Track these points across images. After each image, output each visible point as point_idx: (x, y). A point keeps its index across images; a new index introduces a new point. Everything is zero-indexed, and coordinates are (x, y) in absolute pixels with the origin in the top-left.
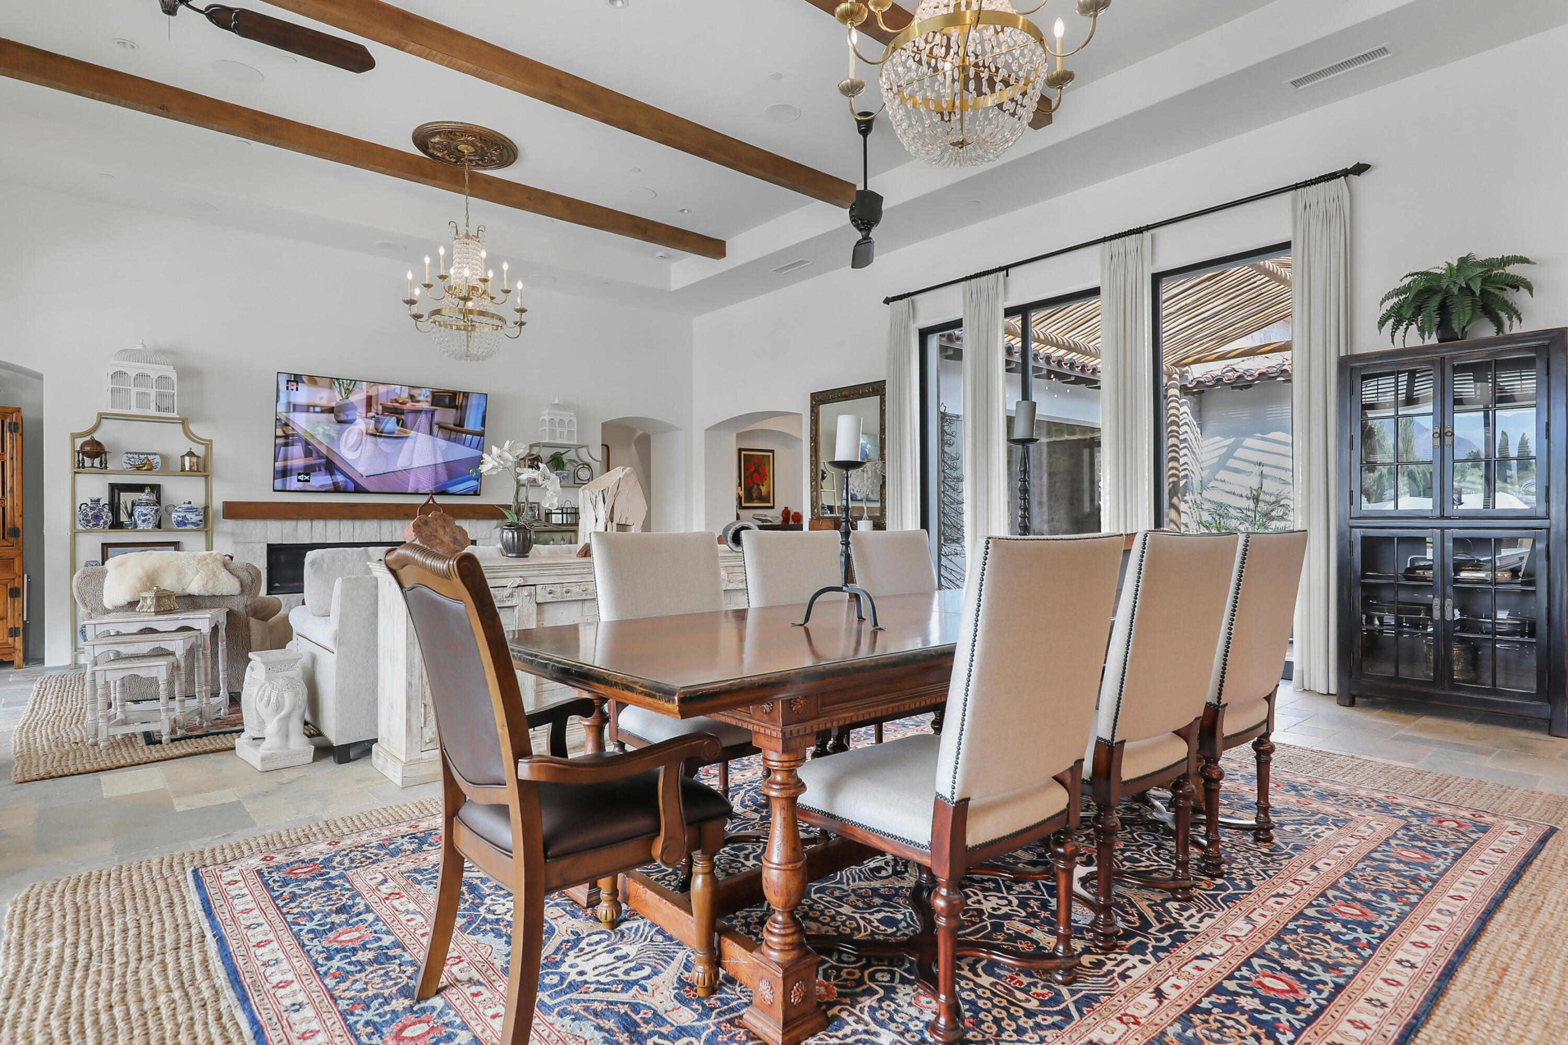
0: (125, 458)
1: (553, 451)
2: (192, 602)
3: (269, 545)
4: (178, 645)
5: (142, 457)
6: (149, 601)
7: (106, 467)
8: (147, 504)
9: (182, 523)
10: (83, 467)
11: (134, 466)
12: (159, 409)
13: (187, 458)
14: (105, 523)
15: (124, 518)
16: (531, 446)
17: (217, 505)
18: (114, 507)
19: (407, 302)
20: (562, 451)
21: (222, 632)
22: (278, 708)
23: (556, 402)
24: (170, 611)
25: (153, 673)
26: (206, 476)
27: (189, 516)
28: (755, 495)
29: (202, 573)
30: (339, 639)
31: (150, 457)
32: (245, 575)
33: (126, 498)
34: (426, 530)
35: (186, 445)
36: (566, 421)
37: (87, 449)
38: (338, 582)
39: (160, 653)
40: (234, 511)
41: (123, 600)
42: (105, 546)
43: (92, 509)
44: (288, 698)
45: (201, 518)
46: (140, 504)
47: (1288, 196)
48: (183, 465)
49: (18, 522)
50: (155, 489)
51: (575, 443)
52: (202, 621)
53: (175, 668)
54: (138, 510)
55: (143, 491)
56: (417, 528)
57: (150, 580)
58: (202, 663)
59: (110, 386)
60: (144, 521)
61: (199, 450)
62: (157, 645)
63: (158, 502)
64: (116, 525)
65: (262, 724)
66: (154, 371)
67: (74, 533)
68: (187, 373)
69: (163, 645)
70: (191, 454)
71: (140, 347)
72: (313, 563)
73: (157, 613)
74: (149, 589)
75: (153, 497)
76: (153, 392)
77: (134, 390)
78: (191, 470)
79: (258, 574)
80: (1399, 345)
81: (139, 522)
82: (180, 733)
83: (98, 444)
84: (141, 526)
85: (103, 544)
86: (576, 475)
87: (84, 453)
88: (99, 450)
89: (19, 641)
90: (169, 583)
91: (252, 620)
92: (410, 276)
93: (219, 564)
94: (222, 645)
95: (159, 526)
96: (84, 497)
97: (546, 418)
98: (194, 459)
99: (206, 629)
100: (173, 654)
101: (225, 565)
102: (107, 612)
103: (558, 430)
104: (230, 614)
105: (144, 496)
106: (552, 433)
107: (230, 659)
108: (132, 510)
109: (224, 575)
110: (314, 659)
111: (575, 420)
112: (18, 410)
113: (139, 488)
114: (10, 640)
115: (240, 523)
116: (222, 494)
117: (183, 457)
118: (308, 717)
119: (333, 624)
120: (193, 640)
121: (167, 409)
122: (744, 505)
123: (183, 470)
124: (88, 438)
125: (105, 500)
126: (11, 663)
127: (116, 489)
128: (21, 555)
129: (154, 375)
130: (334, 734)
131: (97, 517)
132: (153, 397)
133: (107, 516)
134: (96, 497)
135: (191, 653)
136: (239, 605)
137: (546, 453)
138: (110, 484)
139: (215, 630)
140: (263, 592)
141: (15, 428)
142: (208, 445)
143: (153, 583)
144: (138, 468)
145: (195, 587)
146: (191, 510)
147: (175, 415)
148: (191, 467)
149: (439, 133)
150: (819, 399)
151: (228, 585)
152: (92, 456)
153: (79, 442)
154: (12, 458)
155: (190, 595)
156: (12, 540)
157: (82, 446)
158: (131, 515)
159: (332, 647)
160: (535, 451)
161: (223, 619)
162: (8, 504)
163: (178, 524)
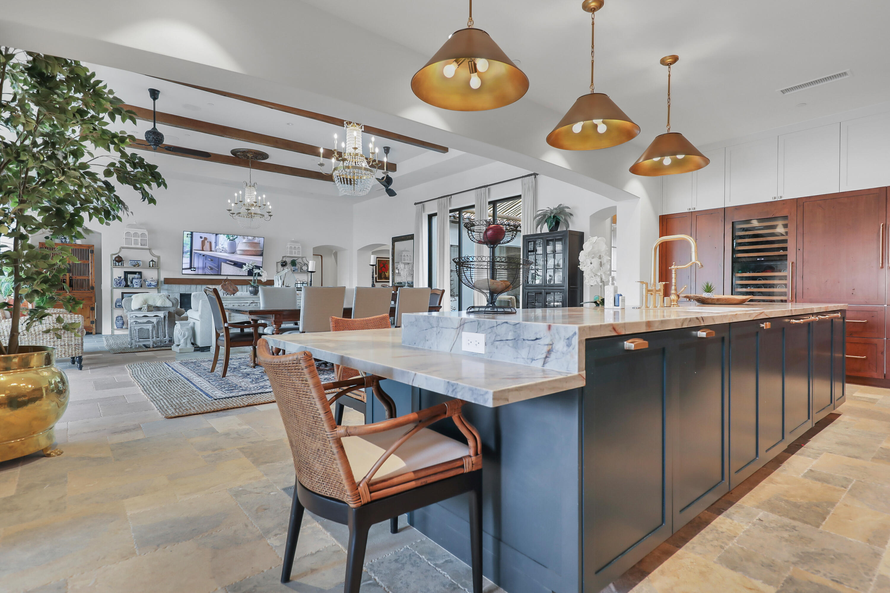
0: (129, 262)
1: (292, 259)
2: (158, 309)
3: (181, 294)
4: (155, 320)
5: (136, 262)
6: (145, 307)
7: (123, 266)
8: (137, 279)
9: (150, 285)
10: (116, 265)
11: (133, 265)
12: (141, 245)
13: (151, 262)
14: (123, 285)
15: (129, 283)
16: (283, 257)
17: (162, 279)
18: (126, 279)
19: (228, 210)
20: (295, 259)
21: (167, 318)
22: (184, 336)
23: (293, 240)
24: (151, 311)
25: (148, 327)
26: (158, 269)
27: (152, 283)
28: (383, 277)
29: (161, 300)
30: (201, 317)
31: (139, 262)
32: (174, 301)
33: (130, 276)
34: (225, 287)
35: (151, 258)
36: (297, 247)
37: (117, 259)
38: (201, 301)
39: (149, 322)
40: (168, 281)
41: (137, 308)
42: (123, 293)
43: (119, 280)
44: (187, 334)
45: (156, 284)
46: (135, 279)
47: (520, 180)
48: (150, 265)
49: (94, 284)
50: (140, 273)
51: (300, 256)
52: (161, 314)
53: (154, 327)
54: (134, 281)
55: (136, 274)
56: (222, 286)
57: (145, 302)
58: (161, 326)
59: (125, 237)
60: (136, 285)
61: (155, 259)
62: (149, 320)
63: (141, 278)
64: (127, 286)
65: (179, 340)
66: (140, 232)
67: (113, 288)
68: (151, 232)
69: (150, 320)
70: (152, 261)
71: (135, 223)
72: (194, 296)
73: (148, 311)
74: (145, 304)
75: (139, 276)
76: (139, 239)
77: (133, 238)
78: (153, 266)
79: (178, 300)
80: (539, 232)
81: (135, 285)
82: (155, 346)
83: (121, 257)
84: (135, 286)
85: (122, 293)
86: (301, 269)
87: (116, 261)
88: (120, 259)
89: (94, 325)
90: (151, 303)
91: (176, 315)
92: (229, 201)
93: (166, 297)
94: (167, 322)
95: (141, 286)
96: (116, 276)
97: (289, 246)
98: (154, 263)
99: (162, 316)
100: (153, 323)
101: (168, 298)
102: (132, 311)
103: (293, 251)
104: (169, 313)
105: (136, 276)
106: (291, 252)
107: (169, 327)
108: (132, 280)
109: (167, 300)
110: (194, 323)
111: (300, 247)
112: (93, 246)
113: (135, 273)
114: (91, 325)
115: (170, 285)
116: (164, 275)
117: (150, 262)
118: (192, 341)
119: (199, 313)
120: (158, 319)
121: (144, 245)
122: (377, 280)
123: (150, 266)
124: (117, 255)
125: (123, 277)
126: (91, 333)
127: (126, 273)
128: (95, 296)
129: (140, 233)
130: (200, 343)
131: (120, 283)
132: (139, 241)
133: (124, 283)
134: (120, 276)
135: (158, 323)
136: (172, 310)
137: (289, 260)
138: (124, 272)
139: (165, 317)
140: (179, 307)
141: (92, 252)
142: (159, 258)
143: (146, 303)
144: (134, 266)
145: (158, 304)
146: (152, 281)
147: (147, 247)
148: (152, 265)
149: (240, 152)
150: (395, 240)
151: (169, 304)
152: (119, 262)
153: (114, 257)
154: (91, 262)
155: (157, 307)
156: (92, 291)
157: (115, 258)
158: (132, 282)
159: (199, 319)
160: (284, 260)
161: (167, 314)
162: (90, 278)
163: (148, 286)
